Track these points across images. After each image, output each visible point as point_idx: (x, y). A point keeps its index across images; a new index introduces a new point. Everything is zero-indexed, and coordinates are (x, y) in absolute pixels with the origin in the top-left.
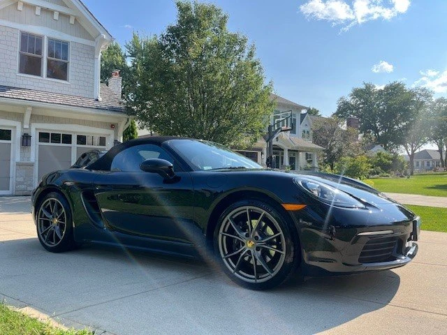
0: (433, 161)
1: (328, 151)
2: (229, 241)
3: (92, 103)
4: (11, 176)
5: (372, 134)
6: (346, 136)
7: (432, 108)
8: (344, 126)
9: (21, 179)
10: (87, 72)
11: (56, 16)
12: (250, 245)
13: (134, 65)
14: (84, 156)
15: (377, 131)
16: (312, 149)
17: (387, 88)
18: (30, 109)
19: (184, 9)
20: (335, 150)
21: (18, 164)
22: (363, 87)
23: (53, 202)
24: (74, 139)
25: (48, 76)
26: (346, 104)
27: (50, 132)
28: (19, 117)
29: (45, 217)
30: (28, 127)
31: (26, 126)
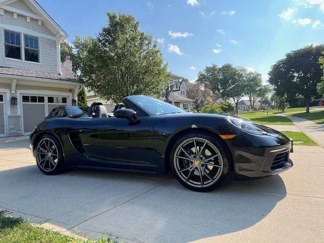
0: (247, 106)
1: (196, 102)
2: (181, 161)
3: (56, 76)
4: (5, 125)
5: (217, 92)
6: (204, 94)
7: (246, 78)
8: (203, 89)
9: (12, 126)
10: (52, 57)
11: (29, 20)
12: (197, 163)
13: (78, 53)
14: (54, 110)
15: (219, 90)
16: (187, 101)
17: (223, 67)
18: (15, 81)
19: (112, 18)
20: (199, 102)
21: (9, 117)
22: (212, 66)
23: (47, 141)
24: (46, 100)
25: (26, 60)
26: (202, 75)
27: (30, 96)
28: (8, 86)
29: (42, 151)
30: (14, 92)
31: (13, 92)
